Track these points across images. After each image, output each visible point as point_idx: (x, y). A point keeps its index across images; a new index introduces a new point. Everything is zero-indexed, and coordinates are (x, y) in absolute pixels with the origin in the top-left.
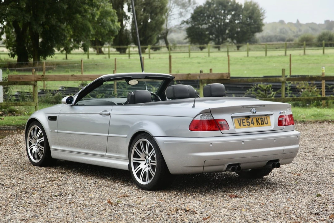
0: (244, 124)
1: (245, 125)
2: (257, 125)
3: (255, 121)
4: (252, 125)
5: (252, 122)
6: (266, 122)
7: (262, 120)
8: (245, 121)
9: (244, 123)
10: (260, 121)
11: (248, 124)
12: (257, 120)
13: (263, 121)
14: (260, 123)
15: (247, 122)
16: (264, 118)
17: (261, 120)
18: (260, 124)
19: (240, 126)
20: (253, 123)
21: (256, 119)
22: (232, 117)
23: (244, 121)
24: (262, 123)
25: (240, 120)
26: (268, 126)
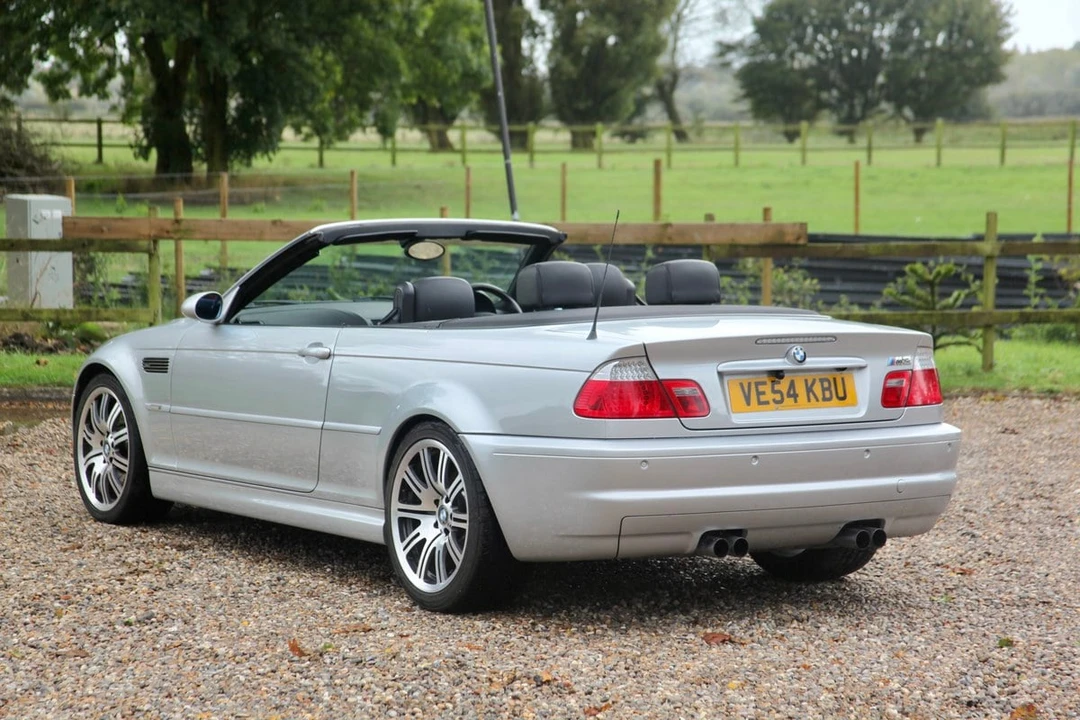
0: (763, 398)
1: (767, 403)
2: (809, 400)
3: (801, 389)
4: (789, 401)
5: (789, 391)
6: (841, 394)
7: (826, 385)
8: (767, 388)
9: (764, 393)
10: (817, 389)
11: (778, 397)
12: (809, 384)
13: (829, 389)
14: (820, 395)
15: (774, 392)
16: (835, 379)
17: (822, 386)
18: (817, 400)
19: (748, 404)
20: (795, 397)
21: (806, 381)
22: (721, 374)
23: (761, 388)
24: (827, 394)
25: (749, 384)
26: (848, 405)
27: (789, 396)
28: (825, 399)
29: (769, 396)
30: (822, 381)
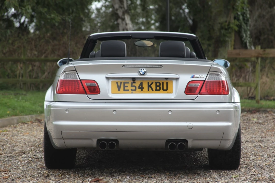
0: (126, 88)
1: (128, 90)
2: (148, 90)
3: (145, 86)
4: (138, 90)
5: (140, 86)
6: (165, 88)
7: (158, 84)
8: (129, 85)
9: (127, 86)
10: (154, 86)
11: (134, 88)
12: (150, 84)
13: (159, 86)
14: (154, 88)
15: (132, 86)
16: (163, 83)
17: (156, 85)
18: (153, 90)
19: (119, 90)
20: (142, 88)
21: (148, 83)
22: (108, 78)
23: (126, 85)
24: (158, 88)
25: (121, 83)
26: (168, 93)
27: (139, 88)
28: (156, 90)
29: (129, 88)
30: (156, 83)
